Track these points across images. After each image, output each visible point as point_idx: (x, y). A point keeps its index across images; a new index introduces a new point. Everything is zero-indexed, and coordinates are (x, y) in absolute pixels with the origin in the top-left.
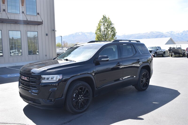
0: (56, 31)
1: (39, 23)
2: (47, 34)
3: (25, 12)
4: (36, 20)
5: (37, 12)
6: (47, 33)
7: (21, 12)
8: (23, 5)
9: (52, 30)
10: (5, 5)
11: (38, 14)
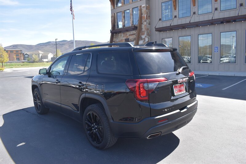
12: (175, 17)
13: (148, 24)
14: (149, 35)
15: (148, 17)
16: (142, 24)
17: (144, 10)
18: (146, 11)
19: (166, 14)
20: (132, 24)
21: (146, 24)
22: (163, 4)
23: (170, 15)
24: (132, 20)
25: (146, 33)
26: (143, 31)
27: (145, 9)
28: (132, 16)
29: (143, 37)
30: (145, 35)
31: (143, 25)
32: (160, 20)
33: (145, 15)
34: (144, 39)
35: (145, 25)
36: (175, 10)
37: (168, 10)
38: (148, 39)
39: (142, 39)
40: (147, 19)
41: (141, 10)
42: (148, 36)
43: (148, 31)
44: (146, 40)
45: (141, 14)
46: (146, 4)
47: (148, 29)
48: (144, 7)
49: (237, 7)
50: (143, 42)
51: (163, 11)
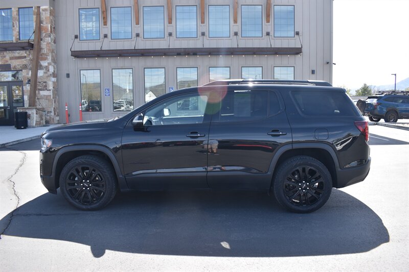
0: (335, 64)
1: (297, 51)
2: (314, 71)
3: (272, 34)
4: (292, 46)
5: (296, 31)
6: (314, 69)
7: (264, 33)
8: (268, 21)
9: (325, 62)
10: (238, 24)
11: (297, 33)
12: (106, 36)
13: (53, 41)
14: (55, 61)
15: (53, 29)
16: (41, 40)
17: (45, 16)
18: (49, 17)
19: (88, 29)
20: (18, 37)
21: (50, 41)
22: (81, 12)
23: (95, 31)
24: (18, 30)
25: (50, 58)
26: (44, 54)
27: (49, 13)
28: (18, 23)
29: (44, 63)
30: (49, 62)
31: (44, 42)
32: (76, 37)
33: (47, 25)
34: (47, 68)
35: (48, 43)
36: (104, 25)
37: (91, 23)
38: (54, 68)
39: (41, 67)
40: (51, 31)
41: (38, 14)
42: (53, 64)
43: (53, 54)
44: (50, 71)
45: (39, 22)
46: (50, 6)
47: (53, 52)
48: (45, 10)
49: (198, 35)
50: (45, 73)
51: (83, 24)
